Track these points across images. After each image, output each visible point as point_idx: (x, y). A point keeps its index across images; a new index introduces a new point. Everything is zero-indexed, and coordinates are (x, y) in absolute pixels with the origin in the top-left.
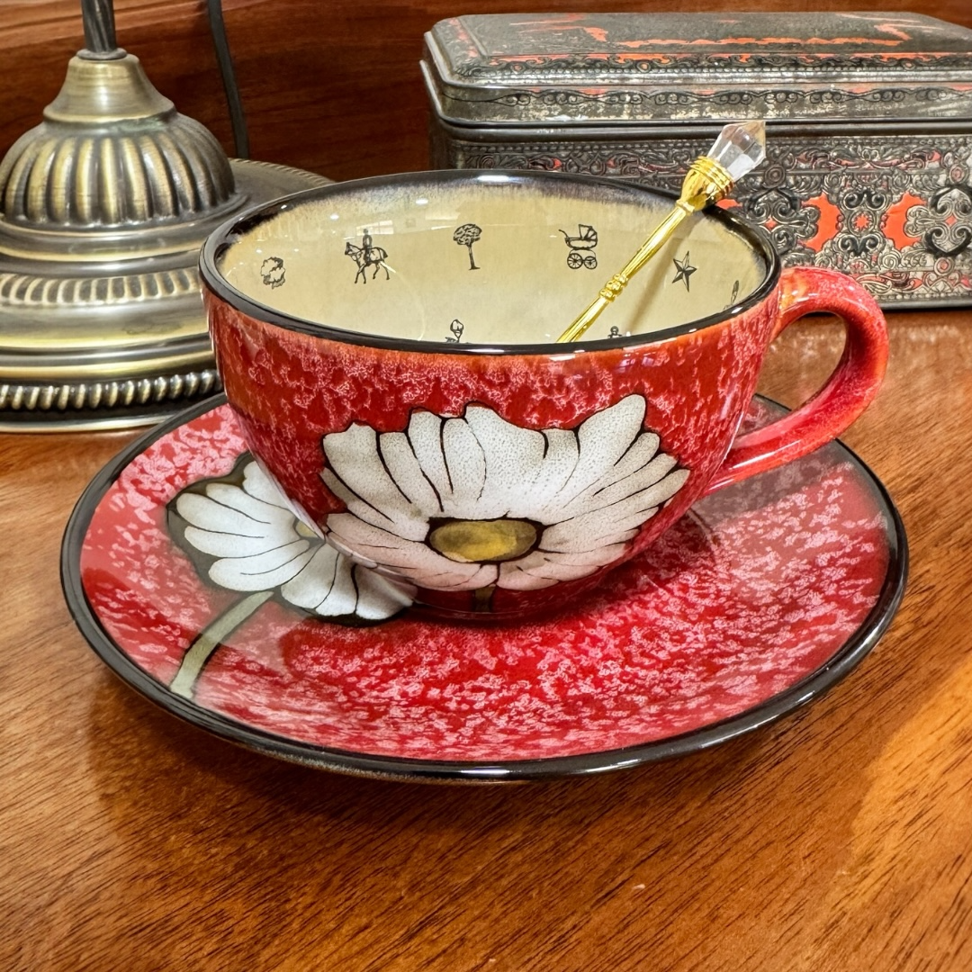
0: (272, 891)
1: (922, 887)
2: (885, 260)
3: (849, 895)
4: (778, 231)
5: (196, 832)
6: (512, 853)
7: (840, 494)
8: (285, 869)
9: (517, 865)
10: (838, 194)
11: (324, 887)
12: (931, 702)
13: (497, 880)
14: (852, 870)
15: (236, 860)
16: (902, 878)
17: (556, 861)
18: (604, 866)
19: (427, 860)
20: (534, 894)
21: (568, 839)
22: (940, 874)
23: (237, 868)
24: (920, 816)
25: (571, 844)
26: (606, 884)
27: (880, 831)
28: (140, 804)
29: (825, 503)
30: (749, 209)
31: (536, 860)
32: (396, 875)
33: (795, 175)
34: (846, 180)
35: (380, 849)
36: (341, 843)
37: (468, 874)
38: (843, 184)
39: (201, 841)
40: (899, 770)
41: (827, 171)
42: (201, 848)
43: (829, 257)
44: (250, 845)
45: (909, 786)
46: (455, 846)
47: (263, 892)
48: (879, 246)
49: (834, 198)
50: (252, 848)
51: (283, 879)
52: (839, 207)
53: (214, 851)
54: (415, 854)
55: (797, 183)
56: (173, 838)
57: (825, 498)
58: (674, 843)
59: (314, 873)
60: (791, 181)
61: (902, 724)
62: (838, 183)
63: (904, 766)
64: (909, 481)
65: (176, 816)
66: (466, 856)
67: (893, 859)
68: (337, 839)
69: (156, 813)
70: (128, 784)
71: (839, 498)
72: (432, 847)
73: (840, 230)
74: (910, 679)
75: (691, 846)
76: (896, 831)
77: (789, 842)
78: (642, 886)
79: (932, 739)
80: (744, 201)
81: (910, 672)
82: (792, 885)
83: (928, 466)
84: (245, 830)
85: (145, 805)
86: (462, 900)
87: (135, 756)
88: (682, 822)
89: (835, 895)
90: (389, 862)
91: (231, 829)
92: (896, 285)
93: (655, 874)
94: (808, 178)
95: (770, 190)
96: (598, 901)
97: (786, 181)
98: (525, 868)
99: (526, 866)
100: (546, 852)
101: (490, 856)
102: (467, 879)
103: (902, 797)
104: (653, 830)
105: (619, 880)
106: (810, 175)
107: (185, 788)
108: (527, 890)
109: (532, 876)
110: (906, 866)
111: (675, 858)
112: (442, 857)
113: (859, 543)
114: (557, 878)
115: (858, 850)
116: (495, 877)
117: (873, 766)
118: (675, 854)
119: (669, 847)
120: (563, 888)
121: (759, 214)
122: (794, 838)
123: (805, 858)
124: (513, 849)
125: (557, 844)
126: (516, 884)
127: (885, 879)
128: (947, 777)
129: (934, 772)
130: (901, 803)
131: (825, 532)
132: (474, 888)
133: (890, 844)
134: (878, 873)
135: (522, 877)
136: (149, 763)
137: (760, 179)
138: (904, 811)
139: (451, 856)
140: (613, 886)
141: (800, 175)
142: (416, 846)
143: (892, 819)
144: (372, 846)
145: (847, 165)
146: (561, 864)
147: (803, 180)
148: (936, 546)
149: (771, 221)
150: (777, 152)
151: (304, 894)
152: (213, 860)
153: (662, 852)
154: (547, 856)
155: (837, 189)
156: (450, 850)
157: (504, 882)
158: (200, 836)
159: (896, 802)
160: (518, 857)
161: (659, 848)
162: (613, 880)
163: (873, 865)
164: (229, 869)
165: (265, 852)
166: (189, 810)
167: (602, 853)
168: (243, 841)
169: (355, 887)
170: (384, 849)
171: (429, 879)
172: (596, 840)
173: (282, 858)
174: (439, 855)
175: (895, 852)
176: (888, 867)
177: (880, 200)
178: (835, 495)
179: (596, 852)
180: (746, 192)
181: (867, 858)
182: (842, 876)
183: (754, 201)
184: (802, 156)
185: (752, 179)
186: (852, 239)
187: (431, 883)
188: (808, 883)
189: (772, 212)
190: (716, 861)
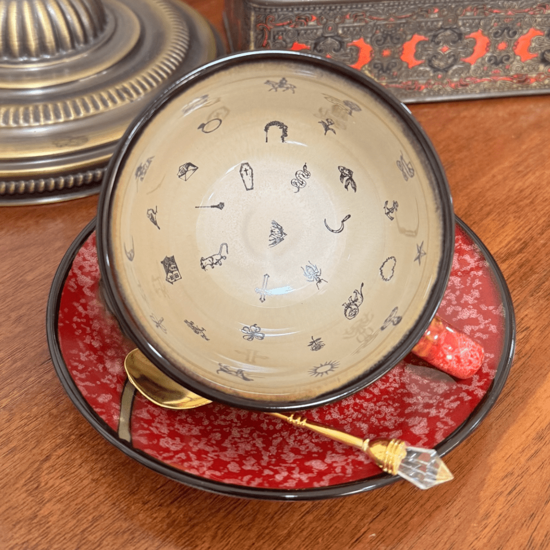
0: (188, 540)
1: (513, 533)
2: (514, 68)
3: (477, 539)
4: (449, 53)
5: (145, 503)
6: (307, 515)
7: (480, 283)
8: (193, 526)
9: (311, 523)
10: (489, 30)
11: (214, 537)
12: (524, 411)
13: (301, 532)
14: (479, 523)
15: (167, 521)
16: (504, 527)
17: (330, 520)
18: (354, 522)
19: (264, 520)
20: (320, 540)
21: (335, 506)
22: (523, 525)
23: (169, 526)
24: (515, 488)
25: (337, 508)
26: (356, 534)
27: (494, 498)
28: (112, 486)
29: (471, 287)
30: (432, 41)
31: (320, 519)
32: (249, 529)
33: (463, 20)
34: (495, 22)
35: (240, 513)
36: (220, 509)
37: (286, 528)
38: (492, 24)
39: (147, 509)
40: (505, 458)
41: (483, 16)
42: (149, 513)
43: (479, 67)
44: (173, 512)
45: (510, 469)
46: (278, 510)
47: (183, 541)
48: (511, 60)
49: (486, 33)
50: (174, 513)
51: (192, 533)
52: (489, 37)
53: (155, 515)
54: (258, 516)
55: (464, 25)
56: (133, 507)
57: (471, 284)
58: (390, 507)
59: (208, 529)
60: (460, 23)
61: (508, 427)
62: (489, 24)
63: (508, 456)
64: (519, 244)
65: (132, 493)
66: (284, 517)
67: (500, 515)
68: (218, 507)
69: (122, 491)
70: (104, 472)
71: (479, 286)
72: (266, 511)
73: (488, 51)
74: (513, 396)
75: (398, 509)
76: (502, 499)
77: (448, 506)
78: (374, 535)
79: (524, 437)
80: (429, 36)
81: (514, 391)
82: (449, 533)
83: (530, 232)
84: (169, 502)
85: (115, 486)
86: (284, 544)
87: (105, 453)
88: (393, 494)
89: (471, 538)
90: (245, 522)
91: (162, 501)
92: (519, 82)
93: (380, 527)
94: (471, 21)
95: (446, 29)
96: (352, 544)
97: (456, 23)
98: (314, 524)
99: (315, 523)
100: (324, 514)
101: (296, 517)
102: (286, 531)
103: (506, 476)
104: (379, 499)
105: (363, 530)
106: (472, 19)
107: (134, 475)
108: (317, 538)
109: (318, 529)
110: (506, 520)
111: (391, 517)
112: (272, 518)
113: (489, 323)
114: (331, 530)
115: (482, 511)
116: (299, 531)
117: (492, 455)
118: (390, 515)
119: (387, 510)
120: (334, 537)
121: (438, 43)
122: (450, 504)
123: (456, 516)
124: (308, 512)
125: (330, 510)
126: (311, 534)
127: (495, 528)
128: (530, 463)
129: (523, 460)
130: (505, 480)
131: (469, 309)
132: (290, 536)
133: (499, 507)
134: (492, 525)
135: (313, 530)
136: (112, 457)
137: (440, 23)
138: (507, 485)
139: (276, 518)
140: (359, 535)
141: (466, 19)
142: (258, 511)
143: (500, 491)
144: (236, 511)
145: (496, 13)
146: (332, 522)
147: (467, 22)
148: (532, 296)
149: (445, 47)
150: (453, 6)
151: (204, 542)
152: (155, 521)
153: (384, 513)
154: (325, 517)
155: (488, 27)
156: (276, 513)
157: (305, 533)
158: (146, 506)
159: (503, 479)
160: (310, 518)
161: (382, 511)
162: (359, 531)
163: (490, 520)
164: (165, 527)
165: (181, 516)
166: (138, 489)
167: (353, 514)
168: (169, 509)
169: (230, 537)
170: (242, 512)
171: (267, 531)
172: (349, 506)
173: (191, 519)
174: (270, 516)
175: (501, 511)
176: (497, 522)
177: (515, 33)
178: (477, 283)
179: (350, 514)
180: (431, 30)
181: (487, 516)
182: (474, 527)
183: (435, 36)
184: (469, 8)
185: (435, 23)
186: (495, 57)
187: (268, 534)
188: (457, 531)
189: (446, 42)
190: (411, 519)
